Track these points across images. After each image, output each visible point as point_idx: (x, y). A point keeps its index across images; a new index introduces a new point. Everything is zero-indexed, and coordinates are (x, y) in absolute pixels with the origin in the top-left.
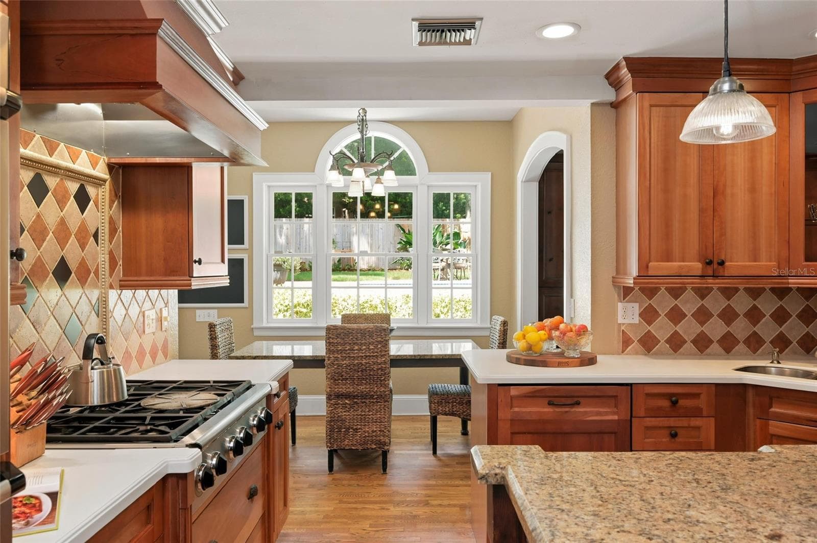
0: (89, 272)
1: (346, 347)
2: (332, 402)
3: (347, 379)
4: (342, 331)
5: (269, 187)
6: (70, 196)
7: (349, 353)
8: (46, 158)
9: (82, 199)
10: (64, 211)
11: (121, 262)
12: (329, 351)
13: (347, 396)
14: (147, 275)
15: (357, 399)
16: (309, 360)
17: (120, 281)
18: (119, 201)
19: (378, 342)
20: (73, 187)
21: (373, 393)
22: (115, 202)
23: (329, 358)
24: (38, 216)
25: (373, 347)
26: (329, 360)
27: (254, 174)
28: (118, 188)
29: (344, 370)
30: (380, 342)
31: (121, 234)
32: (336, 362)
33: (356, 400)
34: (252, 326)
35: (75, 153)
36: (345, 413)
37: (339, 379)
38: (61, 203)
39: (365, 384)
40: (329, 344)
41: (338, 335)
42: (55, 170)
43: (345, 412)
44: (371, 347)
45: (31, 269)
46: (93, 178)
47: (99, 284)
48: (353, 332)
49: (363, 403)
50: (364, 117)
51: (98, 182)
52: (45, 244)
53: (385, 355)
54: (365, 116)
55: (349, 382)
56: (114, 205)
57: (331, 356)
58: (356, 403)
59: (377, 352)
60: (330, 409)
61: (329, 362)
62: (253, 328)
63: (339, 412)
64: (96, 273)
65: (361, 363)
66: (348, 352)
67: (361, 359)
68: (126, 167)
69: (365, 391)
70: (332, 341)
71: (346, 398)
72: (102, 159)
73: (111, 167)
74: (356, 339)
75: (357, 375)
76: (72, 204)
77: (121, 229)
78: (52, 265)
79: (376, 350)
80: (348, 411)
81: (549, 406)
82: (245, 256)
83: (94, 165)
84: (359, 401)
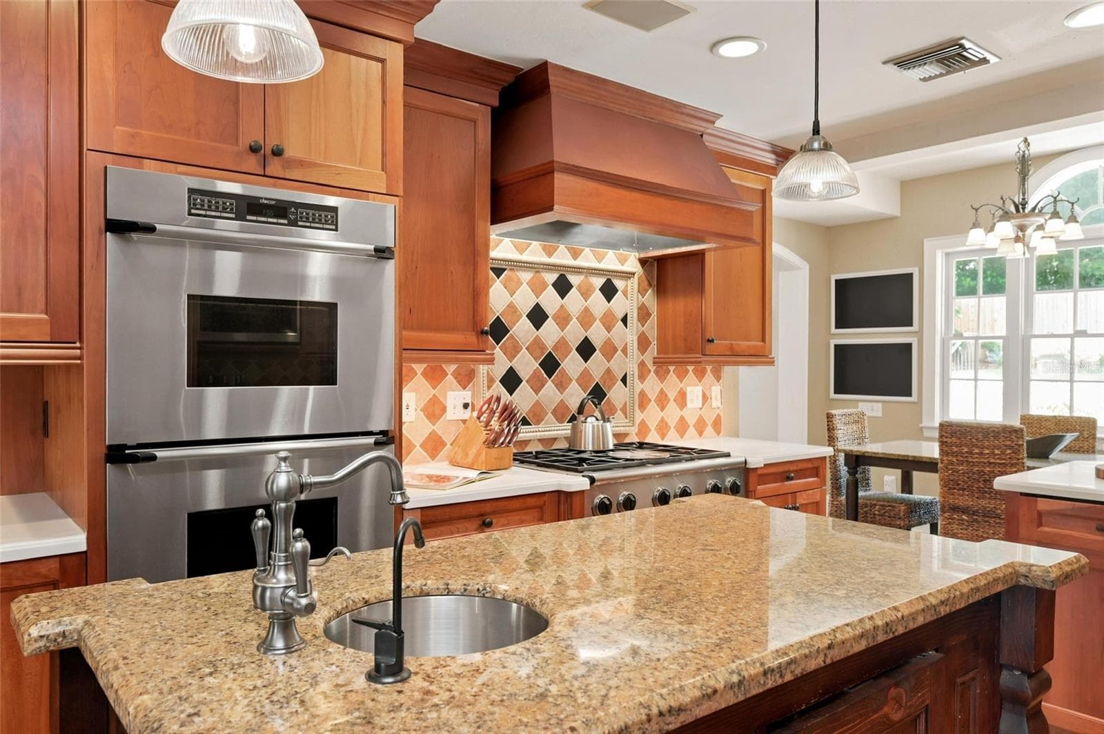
0: (615, 350)
1: (963, 449)
2: (946, 515)
3: (965, 489)
4: (958, 428)
5: (947, 254)
6: (595, 289)
7: (967, 457)
8: (569, 261)
9: (609, 291)
10: (588, 302)
11: (655, 342)
12: (942, 452)
13: (965, 510)
14: (673, 354)
15: (977, 515)
16: (926, 462)
17: (654, 358)
18: (653, 290)
19: (1005, 446)
20: (599, 282)
21: (1000, 512)
22: (648, 290)
23: (942, 461)
24: (562, 306)
25: (999, 453)
26: (942, 463)
27: (925, 240)
28: (652, 278)
29: (961, 477)
30: (1010, 447)
31: (656, 318)
32: (950, 467)
33: (975, 517)
34: (921, 425)
35: (600, 255)
36: (961, 531)
37: (955, 489)
38: (586, 294)
39: (989, 498)
40: (942, 444)
41: (953, 434)
42: (578, 270)
43: (961, 529)
44: (997, 452)
45: (555, 345)
46: (619, 273)
47: (627, 360)
48: (973, 431)
49: (985, 522)
50: (1027, 152)
51: (628, 275)
52: (569, 326)
53: (1017, 464)
54: (1029, 150)
55: (967, 493)
56: (648, 294)
57: (945, 458)
58: (976, 521)
59: (1004, 459)
60: (944, 523)
61: (942, 465)
62: (922, 428)
63: (954, 528)
64: (625, 351)
65: (983, 471)
66: (966, 455)
67: (983, 466)
68: (661, 260)
69: (988, 507)
70: (945, 440)
71: (962, 512)
72: (632, 256)
73: (643, 262)
74: (976, 439)
75: (977, 486)
76: (598, 296)
77: (655, 313)
78: (575, 343)
79: (1003, 457)
80: (966, 530)
81: (1099, 533)
82: (913, 341)
83: (623, 261)
84: (980, 519)
